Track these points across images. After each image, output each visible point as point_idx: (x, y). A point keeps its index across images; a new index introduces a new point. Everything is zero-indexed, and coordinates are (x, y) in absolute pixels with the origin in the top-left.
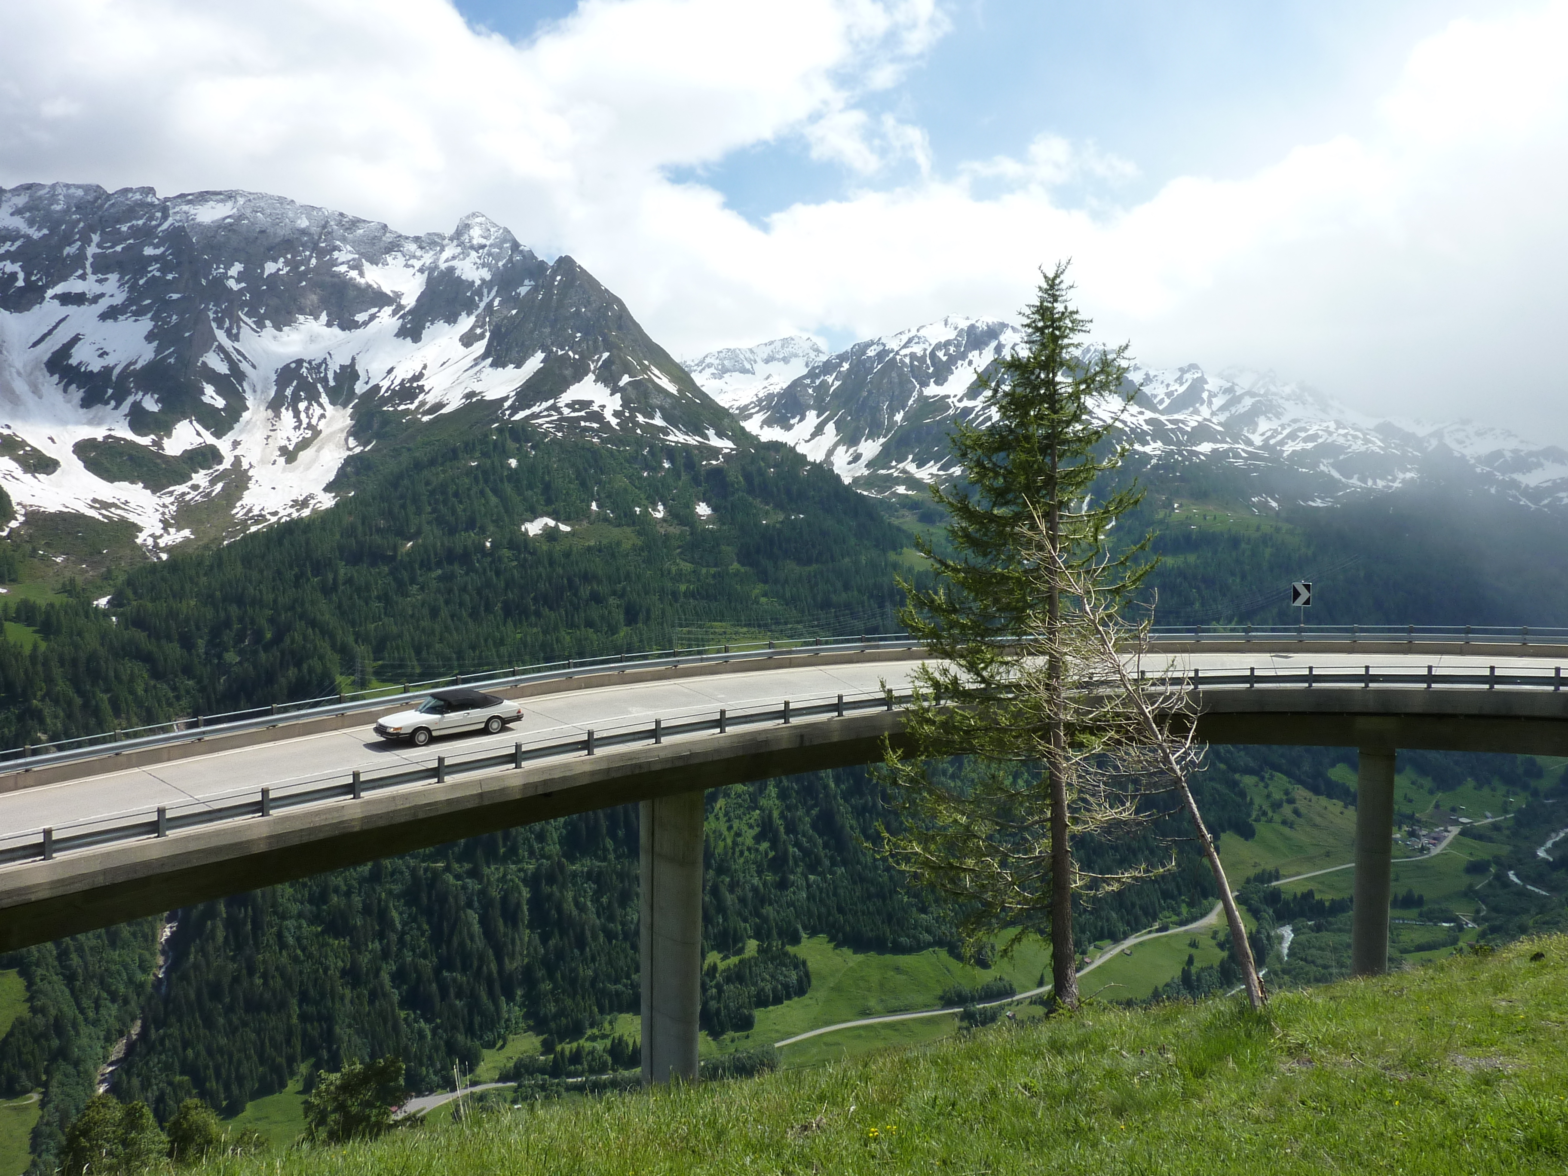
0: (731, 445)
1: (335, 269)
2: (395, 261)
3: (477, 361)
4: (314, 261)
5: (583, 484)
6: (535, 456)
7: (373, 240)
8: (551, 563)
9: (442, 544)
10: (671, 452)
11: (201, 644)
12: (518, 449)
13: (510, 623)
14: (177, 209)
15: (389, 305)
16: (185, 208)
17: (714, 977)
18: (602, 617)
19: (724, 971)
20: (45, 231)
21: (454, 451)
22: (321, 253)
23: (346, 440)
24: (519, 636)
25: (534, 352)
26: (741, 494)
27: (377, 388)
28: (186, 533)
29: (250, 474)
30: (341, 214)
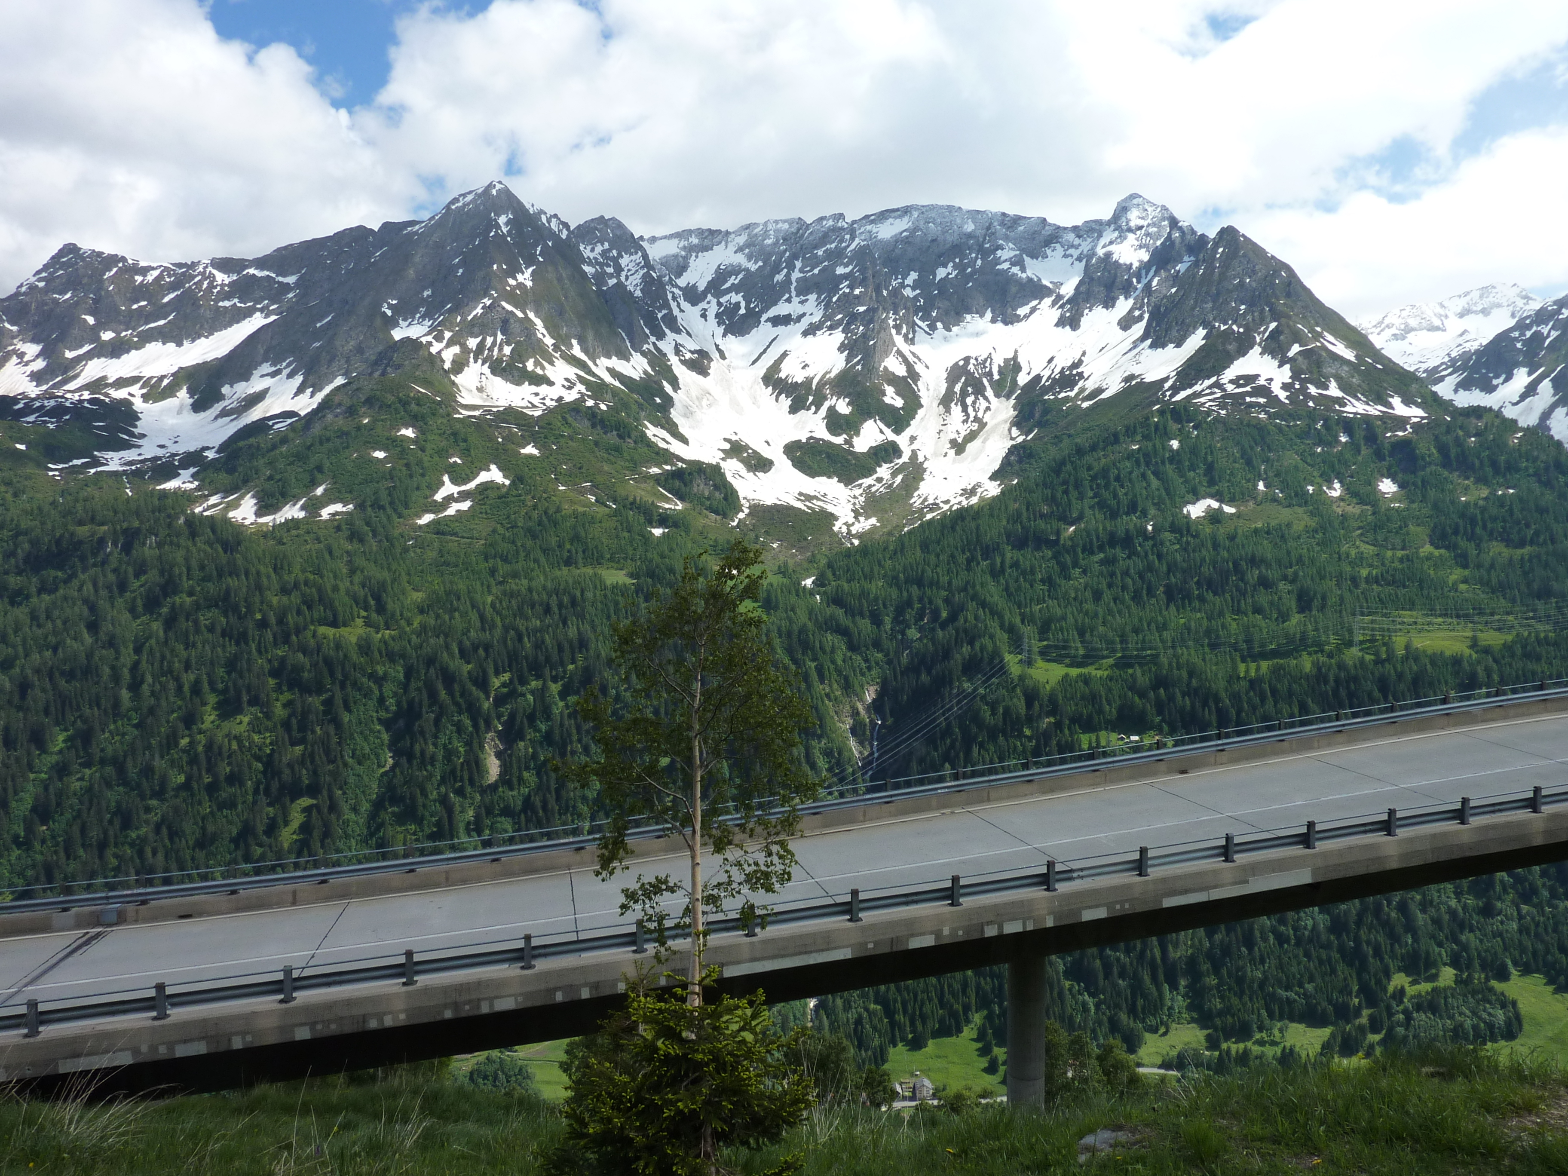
0: (1420, 412)
1: (998, 267)
2: (1055, 254)
3: (1135, 344)
4: (979, 262)
5: (1249, 463)
6: (1197, 436)
7: (1033, 235)
8: (1216, 546)
9: (1104, 529)
10: (1348, 425)
11: (888, 620)
12: (1180, 430)
13: (1173, 608)
14: (862, 230)
15: (1049, 296)
16: (869, 227)
17: (1401, 1002)
18: (1271, 603)
19: (1412, 997)
20: (760, 263)
21: (1116, 436)
22: (984, 253)
23: (1010, 430)
24: (1182, 621)
25: (1195, 328)
26: (1434, 468)
27: (1038, 378)
28: (873, 521)
29: (925, 466)
30: (1004, 214)
